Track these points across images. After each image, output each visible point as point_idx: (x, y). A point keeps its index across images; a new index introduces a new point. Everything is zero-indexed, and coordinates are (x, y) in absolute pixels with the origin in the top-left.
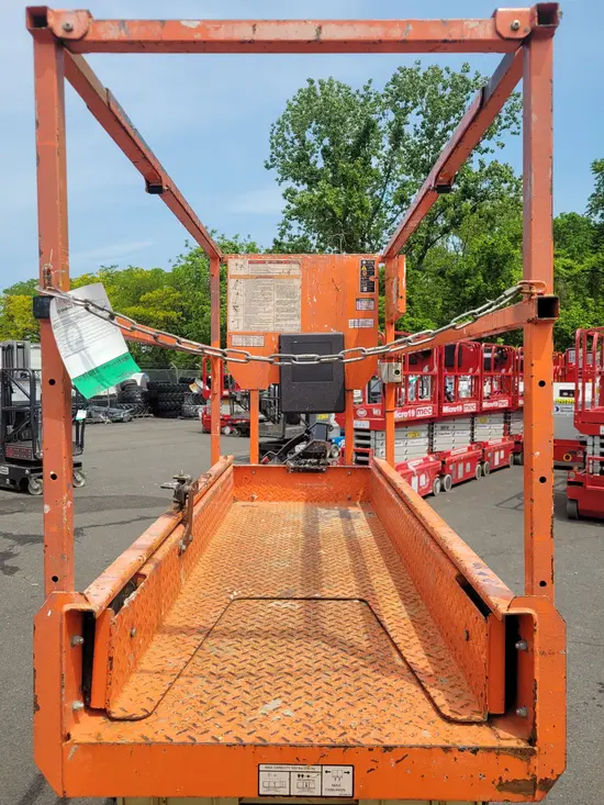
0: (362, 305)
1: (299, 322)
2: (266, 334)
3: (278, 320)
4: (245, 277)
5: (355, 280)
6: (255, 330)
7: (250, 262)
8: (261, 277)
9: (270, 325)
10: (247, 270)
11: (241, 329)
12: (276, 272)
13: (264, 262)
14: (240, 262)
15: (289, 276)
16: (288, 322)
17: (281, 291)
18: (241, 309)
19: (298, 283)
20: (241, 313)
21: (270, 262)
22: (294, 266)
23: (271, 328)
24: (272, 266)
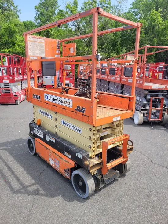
0: (57, 52)
1: (44, 54)
2: (37, 57)
3: (40, 53)
4: (32, 41)
5: (56, 45)
6: (35, 55)
7: (33, 37)
8: (35, 42)
9: (38, 54)
10: (32, 39)
11: (31, 55)
12: (39, 41)
13: (36, 38)
14: (31, 37)
15: (42, 42)
16: (42, 54)
17: (40, 46)
18: (31, 49)
19: (44, 44)
20: (31, 51)
21: (38, 38)
22: (43, 40)
23: (38, 55)
24: (38, 39)
